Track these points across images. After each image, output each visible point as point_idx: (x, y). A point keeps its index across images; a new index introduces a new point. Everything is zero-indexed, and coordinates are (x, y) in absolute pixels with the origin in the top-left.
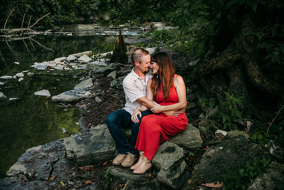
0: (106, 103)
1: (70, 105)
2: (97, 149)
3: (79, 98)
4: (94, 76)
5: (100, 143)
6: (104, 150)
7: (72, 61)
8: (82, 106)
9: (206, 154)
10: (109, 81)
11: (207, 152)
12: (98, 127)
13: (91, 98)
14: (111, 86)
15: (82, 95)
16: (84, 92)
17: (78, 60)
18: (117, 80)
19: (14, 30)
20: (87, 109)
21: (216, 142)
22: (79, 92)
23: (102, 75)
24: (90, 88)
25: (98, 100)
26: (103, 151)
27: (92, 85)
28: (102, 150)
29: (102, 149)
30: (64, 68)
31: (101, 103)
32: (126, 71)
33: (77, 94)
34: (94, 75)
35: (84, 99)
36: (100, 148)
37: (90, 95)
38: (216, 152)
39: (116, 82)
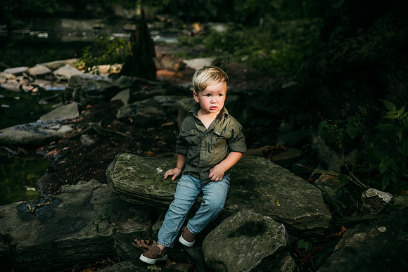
0: (103, 146)
1: (23, 150)
2: (69, 233)
3: (43, 137)
4: (82, 99)
5: (78, 219)
6: (87, 234)
7: (41, 77)
8: (50, 153)
9: (344, 242)
10: (114, 108)
11: (347, 237)
12: (78, 186)
13: (72, 139)
14: (118, 116)
15: (52, 131)
16: (57, 126)
17: (53, 75)
18: (131, 107)
20: (61, 159)
21: (364, 218)
22: (48, 126)
23: (101, 96)
24: (71, 120)
25: (87, 140)
26: (84, 237)
27: (77, 115)
28: (82, 235)
29: (82, 233)
30: (21, 87)
31: (92, 146)
32: (152, 92)
33: (41, 130)
34: (84, 96)
35: (56, 139)
36: (77, 230)
37: (70, 132)
38: (368, 238)
39: (129, 110)
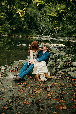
19: (45, 36)
